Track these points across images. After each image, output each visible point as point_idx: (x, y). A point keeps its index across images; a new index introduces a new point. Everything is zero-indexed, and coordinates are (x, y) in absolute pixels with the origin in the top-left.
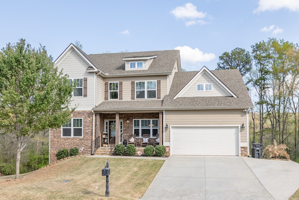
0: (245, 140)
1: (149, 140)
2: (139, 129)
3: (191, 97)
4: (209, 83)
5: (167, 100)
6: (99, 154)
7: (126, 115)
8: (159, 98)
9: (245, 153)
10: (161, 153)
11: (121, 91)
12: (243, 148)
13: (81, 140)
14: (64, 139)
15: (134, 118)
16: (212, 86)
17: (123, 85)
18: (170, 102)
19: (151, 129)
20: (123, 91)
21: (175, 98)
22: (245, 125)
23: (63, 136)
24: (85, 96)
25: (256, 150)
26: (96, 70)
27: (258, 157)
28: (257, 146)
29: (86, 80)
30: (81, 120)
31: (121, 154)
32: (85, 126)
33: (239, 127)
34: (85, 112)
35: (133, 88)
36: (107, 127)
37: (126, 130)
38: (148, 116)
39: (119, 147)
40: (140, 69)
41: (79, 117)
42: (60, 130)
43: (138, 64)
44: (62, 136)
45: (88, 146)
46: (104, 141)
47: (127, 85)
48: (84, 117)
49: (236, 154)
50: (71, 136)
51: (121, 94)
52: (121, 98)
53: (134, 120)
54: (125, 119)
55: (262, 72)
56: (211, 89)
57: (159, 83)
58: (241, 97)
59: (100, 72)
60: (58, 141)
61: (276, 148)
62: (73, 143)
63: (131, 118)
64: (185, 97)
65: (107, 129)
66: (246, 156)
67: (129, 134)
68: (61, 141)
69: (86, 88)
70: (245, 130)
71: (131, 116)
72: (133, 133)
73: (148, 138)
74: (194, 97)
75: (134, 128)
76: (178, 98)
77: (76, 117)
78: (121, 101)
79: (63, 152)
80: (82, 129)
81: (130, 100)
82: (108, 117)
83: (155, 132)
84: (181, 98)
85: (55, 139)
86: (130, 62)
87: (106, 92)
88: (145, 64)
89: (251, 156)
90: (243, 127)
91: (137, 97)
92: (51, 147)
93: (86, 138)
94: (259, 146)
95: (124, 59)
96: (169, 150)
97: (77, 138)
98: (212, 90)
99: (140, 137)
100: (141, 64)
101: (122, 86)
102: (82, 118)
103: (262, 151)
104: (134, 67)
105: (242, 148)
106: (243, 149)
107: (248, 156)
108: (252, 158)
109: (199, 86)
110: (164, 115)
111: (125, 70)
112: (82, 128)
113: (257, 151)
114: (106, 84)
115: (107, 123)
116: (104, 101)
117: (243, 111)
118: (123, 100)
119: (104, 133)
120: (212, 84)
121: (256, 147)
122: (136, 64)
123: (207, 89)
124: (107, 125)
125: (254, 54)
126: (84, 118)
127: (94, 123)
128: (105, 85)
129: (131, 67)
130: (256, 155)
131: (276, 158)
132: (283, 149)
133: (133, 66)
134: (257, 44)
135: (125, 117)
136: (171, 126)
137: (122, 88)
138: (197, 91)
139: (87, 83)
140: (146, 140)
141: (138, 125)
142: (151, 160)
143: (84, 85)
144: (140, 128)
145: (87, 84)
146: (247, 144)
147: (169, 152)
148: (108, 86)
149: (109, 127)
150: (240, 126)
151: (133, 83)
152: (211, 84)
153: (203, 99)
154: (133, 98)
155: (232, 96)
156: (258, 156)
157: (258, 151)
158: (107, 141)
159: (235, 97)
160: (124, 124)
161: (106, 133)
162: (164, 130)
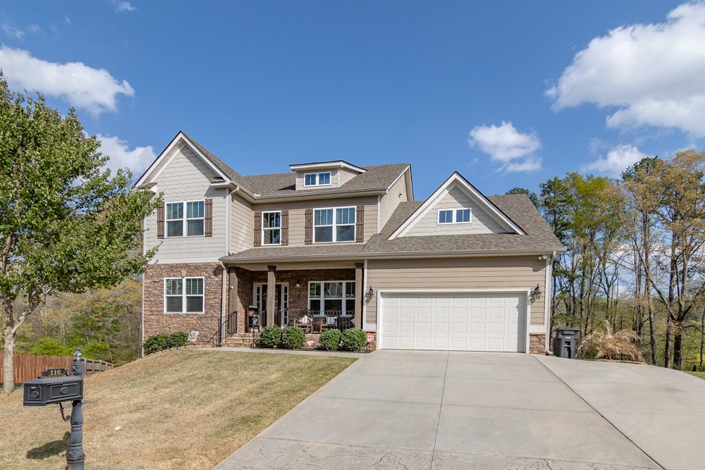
0: (541, 320)
1: (338, 320)
2: (319, 301)
3: (426, 237)
4: (464, 207)
5: (375, 242)
6: (231, 345)
7: (295, 274)
8: (360, 240)
9: (539, 346)
10: (354, 344)
11: (286, 229)
12: (536, 335)
13: (200, 318)
14: (169, 316)
15: (311, 280)
16: (471, 213)
17: (290, 217)
18: (380, 245)
19: (344, 299)
20: (290, 229)
21: (391, 238)
22: (541, 289)
23: (168, 311)
24: (209, 234)
25: (563, 342)
26: (228, 182)
27: (567, 356)
28: (566, 332)
29: (210, 204)
30: (201, 280)
31: (275, 346)
32: (208, 291)
33: (529, 294)
34: (207, 265)
35: (309, 221)
36: (258, 296)
37: (295, 302)
38: (338, 276)
39: (269, 331)
40: (325, 186)
41: (198, 275)
42: (162, 299)
43: (321, 176)
44: (165, 312)
45: (214, 329)
46: (251, 322)
47: (296, 218)
48: (207, 275)
49: (518, 349)
50: (182, 311)
51: (285, 235)
52: (286, 242)
53: (309, 282)
54: (292, 281)
55: (556, 225)
56: (467, 219)
57: (361, 212)
58: (533, 234)
59: (238, 188)
60: (158, 321)
61: (610, 336)
62: (185, 325)
63: (304, 280)
64: (412, 237)
65: (258, 300)
66: (541, 352)
67: (300, 309)
68: (163, 320)
69: (209, 219)
70: (542, 299)
71: (304, 276)
72: (309, 309)
73: (336, 318)
74: (431, 237)
75: (309, 299)
76: (397, 238)
77: (190, 276)
78: (286, 246)
79: (156, 339)
80: (202, 297)
81: (304, 245)
82: (261, 277)
83: (351, 305)
84: (403, 238)
85: (152, 317)
86: (305, 174)
87: (257, 230)
88: (334, 177)
89: (552, 353)
90: (536, 293)
91: (316, 239)
92: (145, 331)
93: (210, 315)
94: (572, 333)
95: (292, 168)
96: (375, 339)
97: (193, 315)
98: (471, 222)
99: (322, 314)
100: (328, 175)
101: (287, 219)
102: (203, 278)
103: (578, 343)
104: (314, 183)
105: (531, 335)
106: (535, 339)
107: (547, 354)
108: (555, 357)
109: (442, 213)
110: (366, 271)
111: (295, 189)
112: (203, 295)
113: (566, 342)
114: (257, 217)
115: (258, 288)
116: (253, 248)
117: (540, 258)
118: (290, 246)
119: (251, 307)
120: (471, 209)
121: (563, 334)
122: (317, 178)
123: (459, 219)
124: (258, 292)
125: (543, 198)
126: (206, 277)
127: (225, 287)
128: (255, 217)
129: (307, 183)
130: (564, 351)
131: (608, 359)
132: (626, 341)
133: (310, 180)
134: (549, 182)
135: (293, 277)
136: (379, 291)
137: (287, 223)
138: (439, 223)
139: (213, 209)
140: (331, 320)
141: (318, 294)
142: (326, 358)
143: (207, 213)
144: (322, 299)
145: (213, 211)
146: (544, 329)
147: (374, 344)
148: (260, 220)
149: (263, 297)
150: (529, 291)
151: (308, 214)
152: (469, 210)
153: (450, 238)
154: (308, 241)
155: (515, 233)
156: (567, 352)
157: (569, 343)
158: (257, 323)
159: (520, 233)
160: (290, 291)
161: (256, 307)
162: (365, 299)
